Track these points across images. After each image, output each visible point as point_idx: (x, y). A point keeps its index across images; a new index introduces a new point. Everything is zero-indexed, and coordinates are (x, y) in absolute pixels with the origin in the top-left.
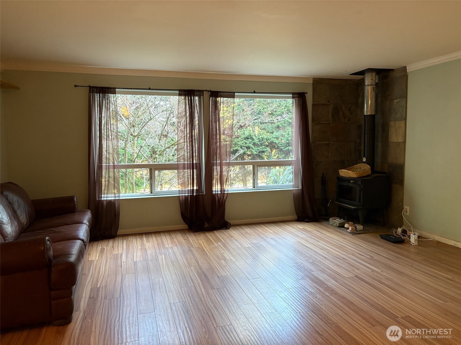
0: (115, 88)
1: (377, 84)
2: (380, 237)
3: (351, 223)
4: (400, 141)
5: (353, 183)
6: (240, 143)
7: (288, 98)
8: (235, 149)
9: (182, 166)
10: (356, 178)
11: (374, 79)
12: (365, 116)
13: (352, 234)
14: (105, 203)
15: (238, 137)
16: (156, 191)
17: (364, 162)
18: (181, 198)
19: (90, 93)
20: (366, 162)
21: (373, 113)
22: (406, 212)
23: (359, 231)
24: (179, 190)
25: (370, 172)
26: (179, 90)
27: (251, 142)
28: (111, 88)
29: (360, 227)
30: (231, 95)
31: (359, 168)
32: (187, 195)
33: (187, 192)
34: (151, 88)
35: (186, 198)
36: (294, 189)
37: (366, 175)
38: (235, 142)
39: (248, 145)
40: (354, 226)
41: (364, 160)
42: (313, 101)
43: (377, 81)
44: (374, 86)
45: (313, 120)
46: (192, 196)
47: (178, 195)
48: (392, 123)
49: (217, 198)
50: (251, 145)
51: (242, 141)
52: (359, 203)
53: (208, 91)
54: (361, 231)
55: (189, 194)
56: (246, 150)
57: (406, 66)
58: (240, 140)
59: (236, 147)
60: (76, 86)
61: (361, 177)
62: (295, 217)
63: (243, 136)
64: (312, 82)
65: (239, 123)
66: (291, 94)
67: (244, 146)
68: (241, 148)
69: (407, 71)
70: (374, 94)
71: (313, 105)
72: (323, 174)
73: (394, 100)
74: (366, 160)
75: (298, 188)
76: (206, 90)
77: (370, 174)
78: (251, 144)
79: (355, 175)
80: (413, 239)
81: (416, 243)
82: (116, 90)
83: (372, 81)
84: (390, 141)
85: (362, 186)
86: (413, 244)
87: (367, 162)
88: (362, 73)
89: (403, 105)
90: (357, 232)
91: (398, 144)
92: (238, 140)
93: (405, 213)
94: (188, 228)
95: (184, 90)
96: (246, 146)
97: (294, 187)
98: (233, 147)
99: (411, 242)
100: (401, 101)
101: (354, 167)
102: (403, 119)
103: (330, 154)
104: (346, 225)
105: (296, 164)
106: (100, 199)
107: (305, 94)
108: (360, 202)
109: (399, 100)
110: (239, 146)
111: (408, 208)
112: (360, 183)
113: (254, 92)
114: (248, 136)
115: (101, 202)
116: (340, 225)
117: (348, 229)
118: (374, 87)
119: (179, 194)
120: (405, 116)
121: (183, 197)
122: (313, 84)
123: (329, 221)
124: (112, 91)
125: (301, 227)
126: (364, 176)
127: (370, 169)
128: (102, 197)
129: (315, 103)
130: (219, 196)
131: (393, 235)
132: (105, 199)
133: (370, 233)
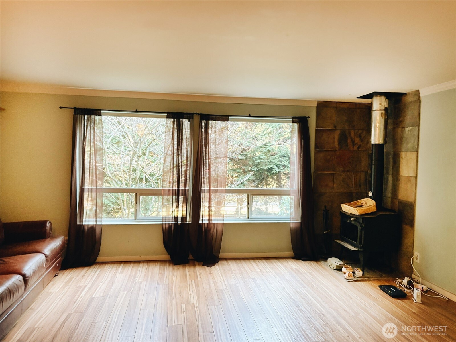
0: (101, 110)
1: (386, 110)
2: (379, 288)
3: (350, 267)
4: (411, 176)
5: (354, 220)
6: (276, 161)
7: (287, 122)
8: (270, 167)
9: (167, 192)
10: (358, 215)
11: (383, 104)
12: (373, 144)
13: (348, 280)
14: (86, 228)
15: (275, 154)
16: (140, 217)
17: (370, 197)
18: (164, 227)
19: (75, 115)
20: (372, 198)
21: (381, 142)
22: (417, 259)
23: (357, 277)
24: (163, 218)
25: (374, 209)
26: (167, 113)
27: (288, 160)
28: (96, 110)
29: (359, 272)
30: (225, 118)
31: (365, 203)
32: (171, 223)
33: (171, 220)
34: (138, 110)
35: (170, 226)
36: (292, 222)
37: (370, 212)
38: (271, 160)
39: (284, 163)
40: (352, 271)
41: (370, 194)
42: (317, 127)
43: (386, 106)
44: (384, 112)
45: (316, 147)
46: (176, 225)
47: (161, 223)
48: (403, 154)
49: (203, 228)
50: (287, 164)
51: (278, 159)
52: (360, 245)
53: (199, 114)
54: (360, 277)
55: (173, 223)
56: (282, 169)
57: (419, 90)
58: (275, 158)
59: (271, 165)
60: (61, 107)
61: (363, 215)
62: (291, 253)
63: (279, 154)
64: (316, 106)
65: (241, 146)
66: (291, 119)
67: (279, 165)
68: (276, 166)
69: (420, 95)
70: (383, 120)
71: (317, 130)
72: (325, 207)
73: (406, 128)
74: (372, 195)
75: (297, 221)
76: (196, 113)
77: (376, 211)
78: (287, 162)
79: (357, 212)
80: (416, 293)
81: (419, 300)
82: (102, 112)
83: (381, 105)
84: (400, 175)
85: (363, 225)
86: (416, 301)
87: (374, 198)
88: (370, 96)
89: (415, 135)
90: (354, 278)
91: (409, 178)
92: (274, 158)
93: (415, 260)
94: (170, 259)
95: (172, 113)
96: (281, 164)
97: (292, 219)
98: (268, 165)
99: (414, 298)
100: (413, 129)
101: (360, 202)
102: (415, 150)
103: (335, 185)
104: (344, 269)
105: (296, 194)
106: (81, 223)
107: (307, 118)
108: (360, 243)
109: (411, 128)
110: (275, 164)
111: (418, 254)
112: (361, 221)
113: (250, 116)
114: (285, 154)
115: (82, 227)
116: (338, 268)
117: (345, 273)
118: (382, 113)
119: (163, 222)
120: (416, 147)
121: (167, 226)
122: (317, 107)
123: (327, 261)
124: (98, 112)
125: (294, 267)
126: (367, 213)
127: (375, 206)
128: (84, 221)
129: (318, 128)
130: (206, 225)
131: (395, 286)
132: (87, 223)
133: (370, 281)
